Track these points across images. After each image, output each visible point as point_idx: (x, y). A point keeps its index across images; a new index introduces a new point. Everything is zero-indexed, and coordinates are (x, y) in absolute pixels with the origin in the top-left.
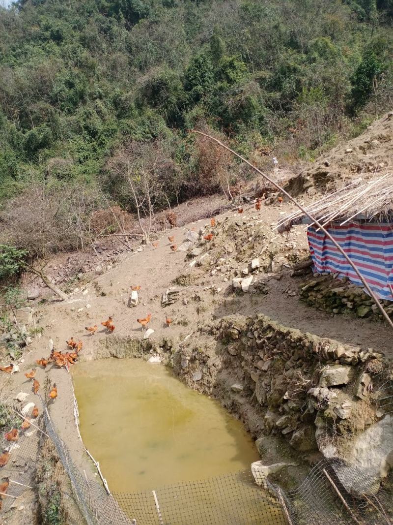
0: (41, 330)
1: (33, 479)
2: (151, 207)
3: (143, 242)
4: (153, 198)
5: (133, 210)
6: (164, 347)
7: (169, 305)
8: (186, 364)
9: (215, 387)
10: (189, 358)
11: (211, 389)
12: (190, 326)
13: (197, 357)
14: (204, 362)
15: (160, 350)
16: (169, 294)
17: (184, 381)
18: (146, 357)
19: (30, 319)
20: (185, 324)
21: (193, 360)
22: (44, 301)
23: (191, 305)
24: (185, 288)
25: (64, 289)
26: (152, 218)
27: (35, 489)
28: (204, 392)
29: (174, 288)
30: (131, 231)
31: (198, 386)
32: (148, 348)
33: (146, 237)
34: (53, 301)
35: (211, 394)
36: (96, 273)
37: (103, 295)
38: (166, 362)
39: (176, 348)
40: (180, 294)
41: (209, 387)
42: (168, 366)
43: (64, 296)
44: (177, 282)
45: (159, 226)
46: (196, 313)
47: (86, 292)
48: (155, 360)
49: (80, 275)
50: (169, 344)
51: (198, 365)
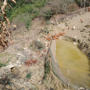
0: (52, 31)
1: (45, 58)
2: (85, 5)
3: (80, 15)
4: (86, 3)
5: (80, 6)
6: (78, 41)
7: (82, 32)
8: (83, 46)
9: (88, 54)
10: (84, 45)
11: (87, 54)
12: (86, 38)
13: (86, 46)
14: (87, 47)
15: (77, 42)
16: (83, 29)
17: (81, 50)
18: (73, 42)
19: (50, 28)
20: (85, 37)
21: (85, 46)
22: (54, 24)
23: (88, 33)
24: (88, 28)
25: (59, 22)
26: (84, 8)
27: (45, 60)
28: (85, 54)
29: (85, 28)
30: (78, 11)
31: (84, 52)
32: (74, 40)
33: (81, 13)
34: (56, 25)
35: (87, 55)
36: (67, 20)
37: (67, 26)
38: (78, 45)
39: (81, 42)
40: (86, 30)
41: (87, 53)
42: (78, 46)
43: (58, 24)
44: (86, 26)
45: (85, 11)
46: (89, 35)
47: (63, 24)
48: (75, 43)
49: (63, 20)
50: (80, 41)
51: (85, 48)
